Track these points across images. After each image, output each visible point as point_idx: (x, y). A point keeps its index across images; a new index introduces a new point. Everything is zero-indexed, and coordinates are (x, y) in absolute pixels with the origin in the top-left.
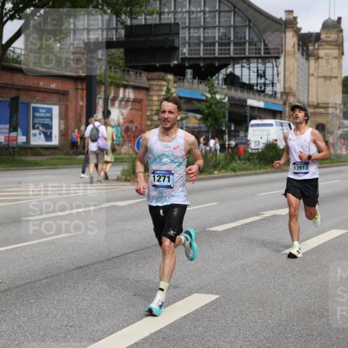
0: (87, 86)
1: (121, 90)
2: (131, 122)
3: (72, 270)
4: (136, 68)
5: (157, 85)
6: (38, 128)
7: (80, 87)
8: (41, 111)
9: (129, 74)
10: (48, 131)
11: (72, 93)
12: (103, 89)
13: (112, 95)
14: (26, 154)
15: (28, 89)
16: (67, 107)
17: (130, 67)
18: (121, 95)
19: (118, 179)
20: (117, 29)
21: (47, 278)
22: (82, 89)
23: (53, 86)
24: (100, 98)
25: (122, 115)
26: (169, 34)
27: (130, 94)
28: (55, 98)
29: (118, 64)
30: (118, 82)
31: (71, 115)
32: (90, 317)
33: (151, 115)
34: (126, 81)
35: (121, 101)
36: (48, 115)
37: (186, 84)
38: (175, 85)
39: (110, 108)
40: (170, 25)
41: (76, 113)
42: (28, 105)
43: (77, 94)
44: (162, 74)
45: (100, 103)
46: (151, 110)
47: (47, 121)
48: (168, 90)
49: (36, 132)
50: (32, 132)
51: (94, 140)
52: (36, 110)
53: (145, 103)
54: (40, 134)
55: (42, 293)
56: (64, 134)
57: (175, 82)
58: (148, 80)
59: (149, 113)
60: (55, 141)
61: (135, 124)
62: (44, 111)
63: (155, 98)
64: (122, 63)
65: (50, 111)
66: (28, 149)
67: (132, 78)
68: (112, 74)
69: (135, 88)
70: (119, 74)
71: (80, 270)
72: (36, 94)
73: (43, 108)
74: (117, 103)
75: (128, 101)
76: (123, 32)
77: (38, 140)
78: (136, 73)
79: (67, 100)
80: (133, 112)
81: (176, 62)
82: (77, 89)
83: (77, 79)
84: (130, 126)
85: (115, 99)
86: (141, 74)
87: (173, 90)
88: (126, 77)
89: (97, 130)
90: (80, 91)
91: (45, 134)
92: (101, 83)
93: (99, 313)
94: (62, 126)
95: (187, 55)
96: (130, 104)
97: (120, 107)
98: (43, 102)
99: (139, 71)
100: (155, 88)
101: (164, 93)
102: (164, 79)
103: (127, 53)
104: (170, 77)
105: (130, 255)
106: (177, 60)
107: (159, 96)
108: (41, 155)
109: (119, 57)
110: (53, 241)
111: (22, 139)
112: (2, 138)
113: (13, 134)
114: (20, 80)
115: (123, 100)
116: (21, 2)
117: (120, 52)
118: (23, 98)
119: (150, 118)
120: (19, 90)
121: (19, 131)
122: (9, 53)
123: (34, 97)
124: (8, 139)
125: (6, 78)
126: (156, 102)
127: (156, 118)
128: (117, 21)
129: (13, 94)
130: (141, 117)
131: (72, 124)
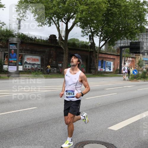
0: (120, 57)
1: (128, 58)
4: (132, 53)
11: (116, 59)
12: (124, 58)
13: (126, 59)
14: (105, 74)
15: (106, 58)
16: (115, 62)
17: (131, 52)
18: (128, 59)
19: (128, 80)
20: (127, 43)
21: (111, 104)
23: (112, 57)
25: (129, 64)
26: (142, 44)
27: (131, 59)
28: (112, 60)
29: (128, 52)
30: (128, 56)
31: (116, 64)
35: (128, 61)
37: (145, 57)
39: (125, 63)
40: (141, 42)
41: (117, 64)
42: (105, 62)
44: (139, 54)
45: (123, 61)
47: (110, 66)
49: (107, 68)
50: (106, 68)
51: (124, 70)
52: (107, 63)
53: (134, 61)
56: (114, 69)
57: (142, 56)
58: (135, 56)
59: (135, 64)
60: (112, 71)
63: (137, 60)
64: (129, 51)
65: (110, 63)
66: (105, 72)
67: (131, 55)
68: (126, 54)
70: (128, 54)
72: (107, 59)
74: (127, 61)
75: (130, 61)
76: (129, 44)
77: (107, 70)
79: (115, 61)
80: (131, 64)
83: (117, 56)
85: (127, 60)
87: (142, 58)
89: (125, 68)
90: (118, 58)
91: (109, 69)
94: (114, 67)
95: (146, 49)
97: (128, 62)
98: (109, 61)
100: (137, 58)
101: (139, 59)
102: (139, 56)
103: (130, 49)
106: (143, 51)
108: (108, 74)
110: (112, 95)
111: (104, 70)
112: (99, 70)
113: (102, 69)
114: (103, 56)
115: (129, 61)
116: (105, 37)
117: (128, 49)
118: (104, 60)
119: (135, 65)
120: (103, 58)
121: (103, 68)
122: (101, 49)
123: (107, 60)
124: (101, 70)
125: (100, 55)
126: (137, 61)
127: (137, 65)
128: (128, 41)
129: (102, 59)
130: (133, 65)
131: (116, 66)
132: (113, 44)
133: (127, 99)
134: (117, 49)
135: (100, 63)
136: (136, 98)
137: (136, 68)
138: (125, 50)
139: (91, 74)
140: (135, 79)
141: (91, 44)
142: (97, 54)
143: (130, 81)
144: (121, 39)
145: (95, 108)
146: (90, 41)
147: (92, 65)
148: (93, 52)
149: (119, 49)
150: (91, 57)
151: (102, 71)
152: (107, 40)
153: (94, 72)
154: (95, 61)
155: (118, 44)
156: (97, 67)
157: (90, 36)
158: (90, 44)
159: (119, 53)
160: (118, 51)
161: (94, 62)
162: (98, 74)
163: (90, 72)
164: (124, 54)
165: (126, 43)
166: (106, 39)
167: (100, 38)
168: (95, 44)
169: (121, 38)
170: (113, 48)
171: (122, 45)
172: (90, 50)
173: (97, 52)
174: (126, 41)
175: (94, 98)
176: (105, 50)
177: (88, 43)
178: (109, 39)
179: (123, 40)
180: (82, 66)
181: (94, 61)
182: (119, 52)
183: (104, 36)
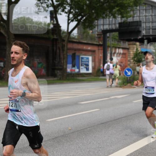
0: (103, 48)
1: (117, 50)
2: (122, 62)
3: (100, 124)
4: (123, 40)
5: (132, 47)
6: (83, 66)
7: (100, 48)
8: (84, 58)
9: (120, 43)
10: (87, 67)
11: (97, 51)
12: (110, 49)
13: (113, 52)
14: (79, 77)
15: (79, 50)
16: (95, 57)
19: (116, 87)
20: (115, 24)
21: (89, 127)
22: (101, 49)
23: (89, 48)
24: (109, 53)
25: (118, 60)
26: (137, 26)
27: (121, 51)
28: (90, 53)
30: (116, 46)
31: (97, 60)
32: (108, 144)
33: (130, 60)
34: (119, 45)
36: (87, 60)
37: (145, 46)
38: (140, 47)
39: (113, 57)
40: (137, 22)
41: (99, 59)
42: (79, 56)
43: (99, 51)
44: (134, 42)
45: (109, 55)
46: (130, 58)
47: (87, 63)
48: (137, 49)
49: (83, 67)
50: (81, 67)
52: (82, 58)
53: (127, 54)
54: (84, 68)
55: (87, 133)
56: (94, 68)
57: (140, 45)
58: (129, 45)
59: (129, 59)
60: (90, 71)
61: (123, 64)
62: (86, 59)
63: (132, 52)
64: (117, 38)
65: (88, 59)
66: (79, 74)
67: (122, 44)
68: (113, 43)
69: (123, 48)
70: (116, 43)
71: (103, 124)
73: (85, 58)
74: (115, 55)
75: (120, 54)
76: (117, 25)
77: (83, 71)
78: (123, 42)
79: (95, 54)
80: (122, 58)
81: (140, 37)
82: (99, 49)
83: (99, 45)
84: (121, 64)
85: (115, 53)
86: (125, 42)
87: (139, 49)
88: (119, 44)
90: (100, 50)
92: (109, 47)
93: (111, 142)
94: (93, 65)
95: (145, 34)
96: (121, 55)
97: (117, 56)
98: (85, 55)
99: (125, 41)
100: (131, 48)
101: (135, 50)
102: (135, 44)
103: (119, 34)
104: (138, 43)
105: (123, 118)
106: (141, 36)
107: (133, 51)
108: (85, 77)
109: (116, 36)
110: (91, 112)
111: (77, 70)
112: (69, 70)
113: (73, 68)
114: (76, 46)
115: (118, 53)
116: (76, 14)
117: (116, 34)
118: (77, 54)
119: (129, 61)
120: (75, 50)
121: (76, 67)
122: (72, 35)
123: (81, 53)
124: (71, 70)
125: (70, 46)
126: (132, 55)
127: (132, 61)
128: (115, 20)
129: (73, 52)
130: (126, 60)
131: (97, 64)
132: (91, 26)
133: (116, 118)
134: (98, 35)
135: (70, 59)
136: (131, 115)
137: (131, 65)
138: (111, 36)
139: (56, 79)
140: (129, 84)
141: (54, 26)
142: (64, 43)
143: (120, 87)
144: (103, 18)
145: (63, 136)
146: (52, 21)
147: (56, 62)
148: (56, 40)
149: (101, 35)
150: (55, 48)
151: (74, 72)
152: (81, 19)
153: (60, 75)
154: (62, 56)
155: (99, 26)
156: (65, 67)
157: (51, 12)
158: (52, 26)
159: (101, 41)
160: (99, 38)
161: (60, 58)
162: (68, 78)
163: (54, 75)
164: (109, 42)
165: (112, 24)
166: (79, 18)
167: (68, 17)
168: (60, 27)
169: (104, 15)
170: (92, 32)
171: (106, 27)
172: (52, 37)
173: (64, 41)
174: (112, 20)
175: (61, 119)
176: (78, 36)
177: (49, 25)
178: (84, 18)
179: (108, 19)
180: (40, 65)
181: (60, 56)
182: (102, 39)
183: (76, 12)
